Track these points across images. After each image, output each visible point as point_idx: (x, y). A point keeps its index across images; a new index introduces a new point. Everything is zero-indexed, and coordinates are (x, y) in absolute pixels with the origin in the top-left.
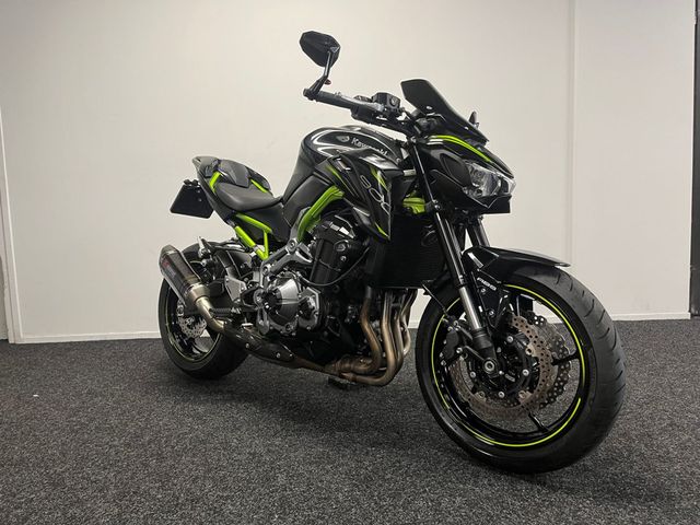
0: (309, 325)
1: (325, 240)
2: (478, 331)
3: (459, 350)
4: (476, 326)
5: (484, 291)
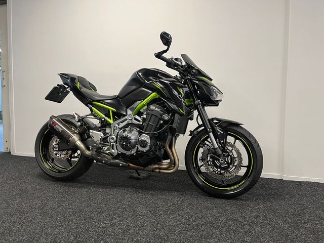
0: (145, 150)
1: (152, 115)
2: (217, 148)
3: (209, 156)
4: (216, 146)
5: (219, 133)
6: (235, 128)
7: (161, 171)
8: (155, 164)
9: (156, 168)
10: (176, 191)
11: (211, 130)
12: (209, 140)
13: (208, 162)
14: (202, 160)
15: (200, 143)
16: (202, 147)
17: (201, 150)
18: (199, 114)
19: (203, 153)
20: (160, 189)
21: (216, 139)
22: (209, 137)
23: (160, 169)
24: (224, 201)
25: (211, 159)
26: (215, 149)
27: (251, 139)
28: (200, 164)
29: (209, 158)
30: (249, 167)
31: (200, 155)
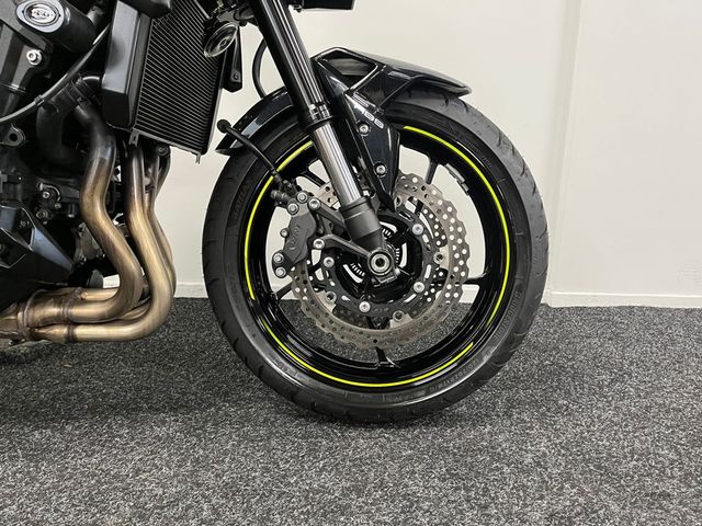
2: (356, 206)
3: (319, 244)
4: (353, 194)
5: (364, 129)
6: (437, 106)
7: (81, 331)
8: (40, 300)
9: (49, 322)
10: (174, 408)
11: (327, 114)
12: (316, 167)
13: (312, 270)
14: (286, 263)
15: (274, 186)
16: (284, 204)
17: (280, 219)
18: (270, 41)
19: (289, 234)
20: (93, 410)
21: (351, 160)
22: (315, 153)
23: (73, 322)
24: (386, 437)
25: (329, 261)
26: (346, 210)
27: (505, 157)
28: (277, 282)
29: (316, 256)
30: (489, 284)
31: (274, 243)
